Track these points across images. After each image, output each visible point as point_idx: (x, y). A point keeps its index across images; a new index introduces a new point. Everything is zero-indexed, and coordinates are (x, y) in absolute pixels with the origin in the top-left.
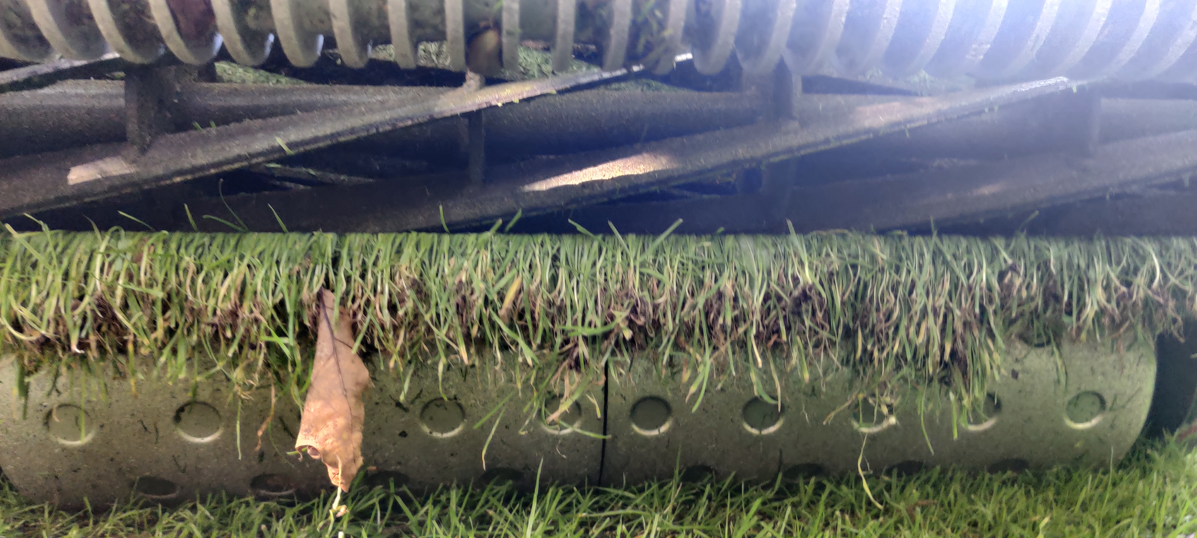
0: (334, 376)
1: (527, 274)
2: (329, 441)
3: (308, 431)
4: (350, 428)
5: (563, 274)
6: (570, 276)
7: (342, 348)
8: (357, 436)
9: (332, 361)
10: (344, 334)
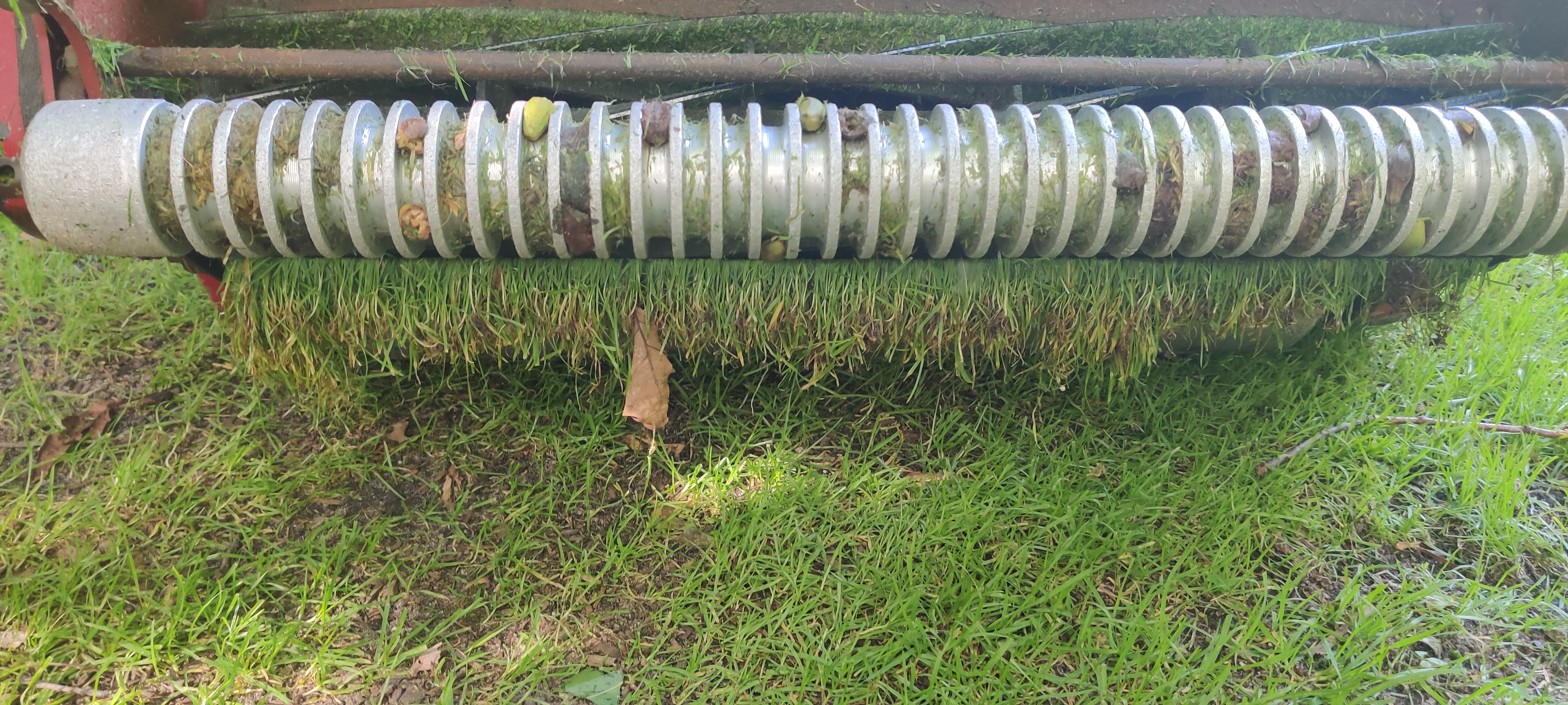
0: (649, 371)
1: (787, 298)
2: (647, 413)
3: (631, 407)
4: (661, 403)
5: (816, 297)
6: (821, 299)
7: (653, 352)
8: (665, 406)
9: (647, 361)
10: (653, 341)
